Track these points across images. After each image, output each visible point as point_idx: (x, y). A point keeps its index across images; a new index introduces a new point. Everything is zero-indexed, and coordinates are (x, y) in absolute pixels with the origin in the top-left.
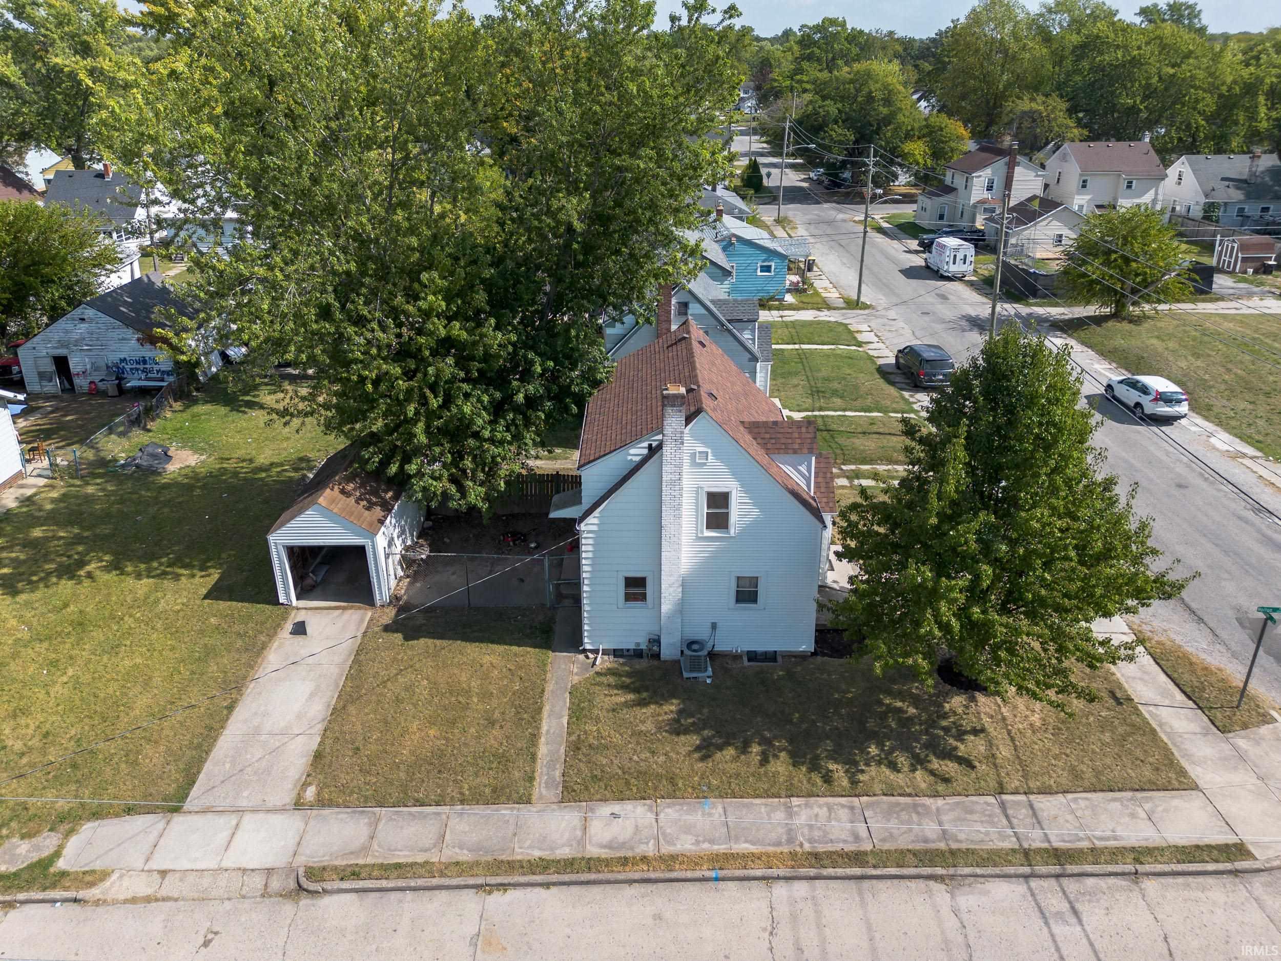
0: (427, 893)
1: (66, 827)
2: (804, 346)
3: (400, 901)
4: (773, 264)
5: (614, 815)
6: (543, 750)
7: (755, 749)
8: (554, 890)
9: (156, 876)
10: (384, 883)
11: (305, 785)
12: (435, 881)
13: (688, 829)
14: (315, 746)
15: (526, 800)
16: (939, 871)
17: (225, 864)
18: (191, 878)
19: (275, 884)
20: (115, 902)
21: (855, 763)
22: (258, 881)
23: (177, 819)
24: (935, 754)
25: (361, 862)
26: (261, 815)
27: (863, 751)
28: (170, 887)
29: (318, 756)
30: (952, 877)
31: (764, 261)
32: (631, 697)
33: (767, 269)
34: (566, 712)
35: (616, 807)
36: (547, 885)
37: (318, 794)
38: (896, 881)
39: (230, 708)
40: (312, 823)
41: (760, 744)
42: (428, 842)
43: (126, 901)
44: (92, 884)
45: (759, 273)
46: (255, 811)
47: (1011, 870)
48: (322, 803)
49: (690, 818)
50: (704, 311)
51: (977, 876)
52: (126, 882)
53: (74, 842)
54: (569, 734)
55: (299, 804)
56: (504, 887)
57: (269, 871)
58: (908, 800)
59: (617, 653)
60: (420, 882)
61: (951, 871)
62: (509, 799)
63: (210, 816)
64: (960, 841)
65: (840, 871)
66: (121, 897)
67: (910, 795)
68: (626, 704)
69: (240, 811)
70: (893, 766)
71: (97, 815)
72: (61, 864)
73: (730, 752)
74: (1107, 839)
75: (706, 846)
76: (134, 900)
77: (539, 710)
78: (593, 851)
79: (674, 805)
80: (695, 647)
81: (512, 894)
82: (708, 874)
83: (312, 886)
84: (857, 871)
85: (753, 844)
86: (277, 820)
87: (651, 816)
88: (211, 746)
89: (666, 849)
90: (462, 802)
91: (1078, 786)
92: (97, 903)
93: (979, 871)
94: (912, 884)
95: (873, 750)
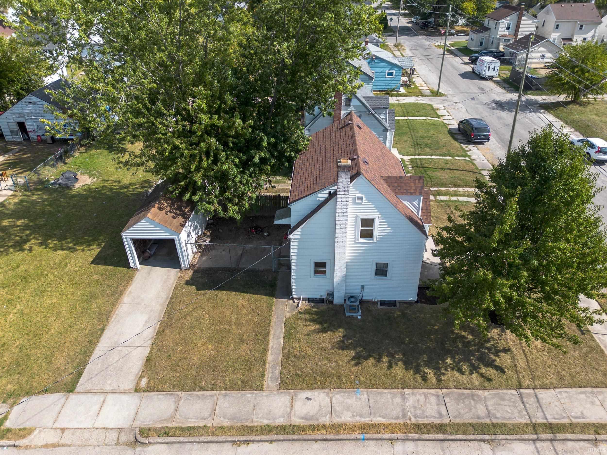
0: (206, 445)
1: (10, 401)
2: (410, 118)
3: (191, 450)
4: (394, 72)
5: (308, 399)
6: (270, 358)
7: (385, 359)
8: (274, 444)
9: (59, 431)
10: (182, 439)
11: (141, 377)
12: (210, 438)
13: (348, 408)
14: (147, 354)
15: (260, 388)
16: (486, 437)
17: (96, 425)
18: (78, 433)
19: (124, 438)
20: (36, 447)
21: (438, 369)
22: (113, 436)
23: (72, 396)
24: (483, 364)
25: (170, 425)
26: (117, 396)
27: (444, 361)
28: (67, 438)
29: (148, 360)
30: (493, 440)
31: (390, 70)
32: (317, 326)
33: (391, 74)
34: (282, 335)
35: (309, 394)
36: (271, 442)
37: (148, 383)
38: (462, 442)
39: (102, 330)
40: (144, 400)
41: (387, 356)
42: (206, 413)
43: (42, 447)
44: (23, 437)
45: (387, 76)
46: (113, 392)
47: (526, 436)
48: (150, 389)
49: (349, 401)
50: (359, 104)
51: (507, 440)
52: (42, 435)
53: (16, 409)
54: (284, 348)
55: (137, 390)
56: (247, 442)
57: (120, 430)
58: (468, 391)
59: (310, 300)
60: (202, 439)
61: (493, 437)
62: (251, 388)
63: (89, 395)
64: (498, 418)
65: (431, 436)
66: (40, 444)
67: (469, 389)
68: (316, 332)
69: (105, 393)
70: (461, 371)
71: (29, 394)
72: (8, 424)
73: (371, 361)
74: (578, 418)
75: (358, 418)
76: (46, 446)
77: (268, 334)
78: (296, 421)
79: (341, 392)
80: (353, 300)
81: (252, 447)
82: (359, 436)
83: (143, 440)
84: (441, 436)
85: (383, 417)
86: (125, 398)
87: (328, 400)
88: (91, 353)
89: (336, 420)
90: (226, 389)
91: (562, 384)
92: (27, 447)
93: (508, 437)
94: (472, 444)
95: (449, 361)
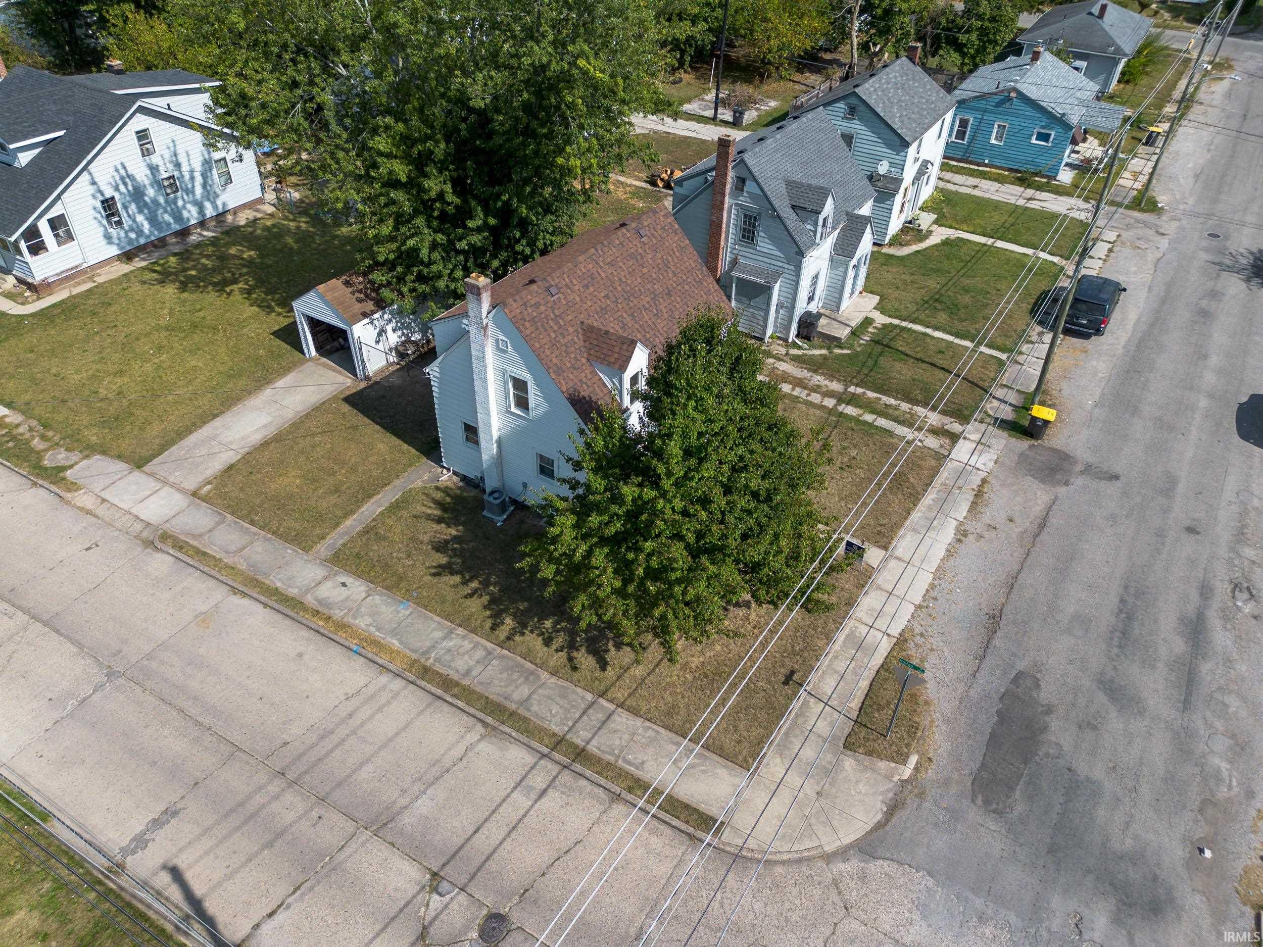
0: (207, 578)
1: (87, 452)
3: (190, 574)
4: (1053, 134)
5: (344, 585)
6: (349, 522)
7: (475, 584)
8: (268, 609)
9: (99, 500)
10: (189, 560)
11: (209, 483)
12: (213, 573)
13: (374, 614)
14: (233, 462)
15: (306, 549)
16: (489, 720)
17: (132, 510)
18: (113, 509)
19: (145, 534)
20: (74, 506)
21: (524, 625)
22: (138, 527)
23: (137, 475)
24: (588, 647)
25: (191, 542)
26: (173, 490)
27: (541, 619)
28: (101, 511)
29: (231, 467)
30: (494, 728)
31: (1043, 127)
32: (437, 512)
33: (1044, 137)
34: (387, 505)
35: (349, 580)
36: (266, 605)
37: (209, 492)
38: (458, 711)
39: (215, 416)
40: (192, 507)
41: (480, 583)
42: (233, 548)
43: (78, 508)
44: (69, 490)
45: (1034, 141)
46: (172, 486)
47: (536, 745)
48: (206, 498)
49: (383, 608)
51: (510, 736)
52: (85, 498)
53: (85, 462)
54: (374, 520)
55: (194, 494)
56: (244, 595)
57: (148, 524)
58: (532, 667)
59: (463, 478)
60: (206, 569)
61: (496, 724)
62: (299, 544)
63: (151, 479)
64: (529, 710)
65: (429, 686)
66: (79, 504)
67: (536, 665)
68: (429, 517)
69: (165, 482)
70: (547, 642)
71: (104, 453)
72: (68, 473)
73: (457, 579)
74: (631, 764)
75: (372, 629)
76: (81, 509)
77: (370, 496)
78: (309, 600)
79: (385, 595)
80: (496, 495)
81: (246, 602)
82: (352, 646)
83: (159, 545)
84: (439, 692)
85: (401, 642)
86: (178, 496)
87: (364, 595)
88: (186, 436)
89: (349, 620)
90: (274, 533)
91: (662, 721)
92: (68, 503)
93: (514, 734)
94: (465, 718)
95: (548, 624)
